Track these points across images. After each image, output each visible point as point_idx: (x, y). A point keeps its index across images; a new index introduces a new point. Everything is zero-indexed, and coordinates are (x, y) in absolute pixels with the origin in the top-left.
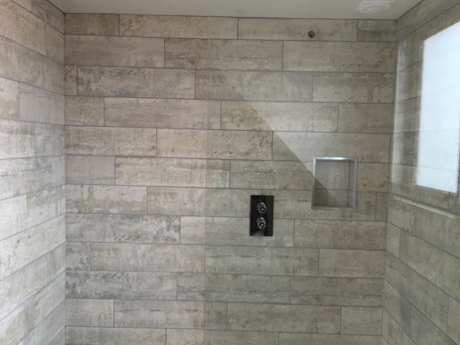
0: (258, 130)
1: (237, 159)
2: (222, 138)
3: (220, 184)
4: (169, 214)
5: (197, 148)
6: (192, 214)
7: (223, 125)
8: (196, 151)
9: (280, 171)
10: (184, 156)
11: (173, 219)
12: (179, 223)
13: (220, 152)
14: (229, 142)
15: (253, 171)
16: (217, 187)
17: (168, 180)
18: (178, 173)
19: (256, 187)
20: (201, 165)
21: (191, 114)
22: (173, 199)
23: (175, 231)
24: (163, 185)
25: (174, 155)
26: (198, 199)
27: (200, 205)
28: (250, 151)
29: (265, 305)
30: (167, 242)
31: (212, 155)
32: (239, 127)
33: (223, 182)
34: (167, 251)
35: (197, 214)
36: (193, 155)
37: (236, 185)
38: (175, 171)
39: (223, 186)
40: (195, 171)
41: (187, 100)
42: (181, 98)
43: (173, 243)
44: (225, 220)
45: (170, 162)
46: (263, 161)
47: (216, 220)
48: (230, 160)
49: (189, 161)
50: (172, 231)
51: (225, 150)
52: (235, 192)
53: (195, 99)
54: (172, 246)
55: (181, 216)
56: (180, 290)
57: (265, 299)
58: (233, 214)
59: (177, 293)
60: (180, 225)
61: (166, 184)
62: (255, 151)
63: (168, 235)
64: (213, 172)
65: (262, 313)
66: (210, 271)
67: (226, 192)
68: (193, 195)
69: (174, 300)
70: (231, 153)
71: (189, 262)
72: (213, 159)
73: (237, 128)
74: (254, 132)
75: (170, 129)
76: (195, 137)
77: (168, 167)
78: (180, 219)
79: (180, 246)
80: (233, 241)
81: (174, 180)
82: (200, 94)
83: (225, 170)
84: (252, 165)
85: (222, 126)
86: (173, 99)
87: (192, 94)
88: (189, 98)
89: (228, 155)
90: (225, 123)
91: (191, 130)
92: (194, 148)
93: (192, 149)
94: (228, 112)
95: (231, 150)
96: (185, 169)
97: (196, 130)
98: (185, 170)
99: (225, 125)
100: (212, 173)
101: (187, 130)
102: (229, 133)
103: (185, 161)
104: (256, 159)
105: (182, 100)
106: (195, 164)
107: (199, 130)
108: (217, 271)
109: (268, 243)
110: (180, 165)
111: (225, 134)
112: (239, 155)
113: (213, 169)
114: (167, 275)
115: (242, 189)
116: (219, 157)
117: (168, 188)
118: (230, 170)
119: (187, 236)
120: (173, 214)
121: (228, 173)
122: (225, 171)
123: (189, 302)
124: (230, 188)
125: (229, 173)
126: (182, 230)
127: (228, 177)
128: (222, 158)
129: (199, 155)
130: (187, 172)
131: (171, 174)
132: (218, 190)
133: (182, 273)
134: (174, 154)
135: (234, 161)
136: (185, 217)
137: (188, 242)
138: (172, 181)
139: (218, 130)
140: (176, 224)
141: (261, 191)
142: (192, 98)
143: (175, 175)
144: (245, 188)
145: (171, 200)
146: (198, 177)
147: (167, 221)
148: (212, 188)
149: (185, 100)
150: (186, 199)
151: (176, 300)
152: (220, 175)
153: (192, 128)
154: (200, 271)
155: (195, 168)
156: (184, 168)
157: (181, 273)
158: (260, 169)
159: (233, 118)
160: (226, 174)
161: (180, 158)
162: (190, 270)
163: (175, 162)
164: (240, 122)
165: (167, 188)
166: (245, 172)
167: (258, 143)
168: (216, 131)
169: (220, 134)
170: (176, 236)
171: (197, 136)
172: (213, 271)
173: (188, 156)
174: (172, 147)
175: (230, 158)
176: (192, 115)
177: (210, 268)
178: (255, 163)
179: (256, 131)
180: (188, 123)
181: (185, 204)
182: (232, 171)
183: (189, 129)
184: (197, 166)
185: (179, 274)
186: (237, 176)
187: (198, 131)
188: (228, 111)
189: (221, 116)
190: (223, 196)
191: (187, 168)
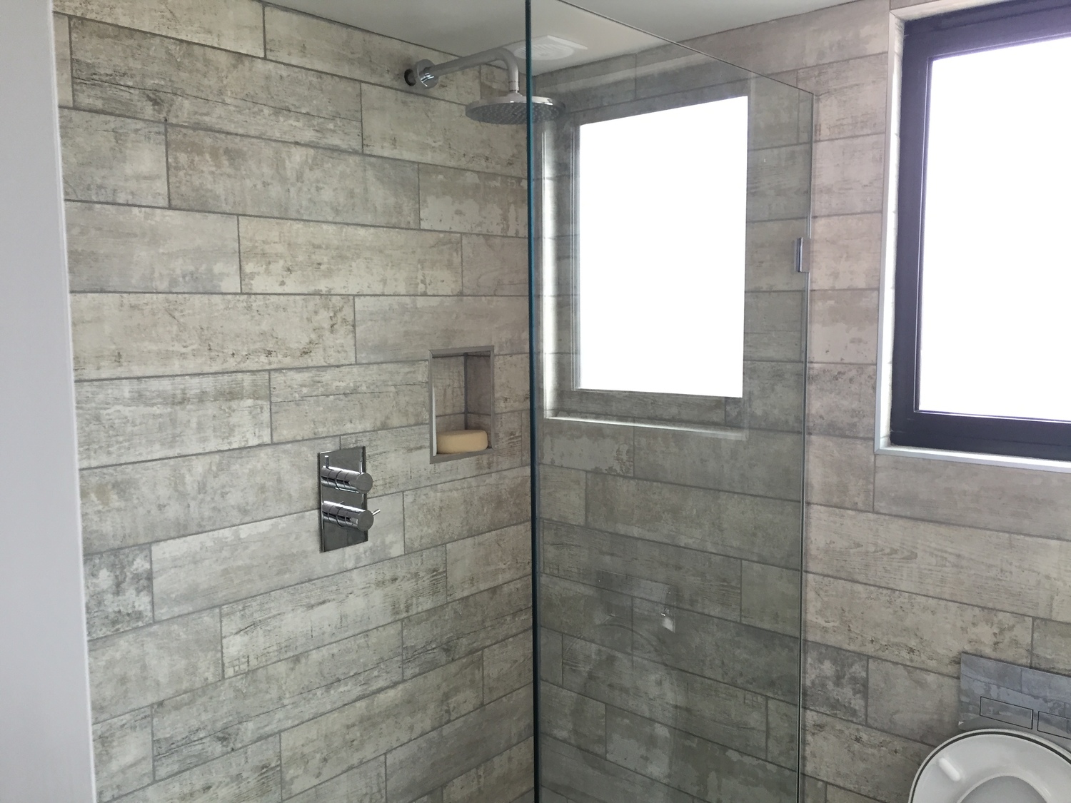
0: (324, 292)
1: (283, 369)
2: (248, 317)
3: (249, 436)
4: (117, 544)
5: (184, 347)
6: (182, 531)
7: (247, 280)
8: (183, 356)
9: (372, 387)
10: (150, 371)
11: (130, 559)
12: (147, 566)
13: (244, 353)
14: (264, 326)
15: (320, 393)
16: (243, 444)
17: (109, 446)
18: (138, 422)
19: (329, 431)
20: (199, 391)
21: (161, 251)
22: (126, 500)
23: (138, 591)
24: (94, 463)
25: (119, 372)
26: (195, 486)
27: (202, 501)
28: (311, 345)
29: (358, 704)
30: (118, 630)
31: (225, 361)
32: (285, 287)
33: (257, 430)
34: (118, 655)
35: (195, 529)
36: (176, 366)
37: (285, 433)
38: (126, 418)
39: (256, 442)
40: (183, 409)
41: (147, 209)
42: (130, 203)
43: (135, 625)
44: (264, 526)
45: (110, 391)
46: (338, 366)
47: (245, 531)
48: (269, 371)
49: (166, 385)
50: (130, 593)
51: (258, 345)
52: (284, 452)
53: (170, 207)
54: (131, 636)
55: (150, 544)
56: (162, 750)
57: (357, 691)
58: (283, 508)
59: (154, 761)
60: (151, 568)
61: (104, 460)
62: (321, 345)
63: (116, 609)
64: (230, 408)
65: (353, 725)
66: (237, 668)
67: (263, 454)
68: (183, 477)
69: (148, 785)
70: (270, 353)
71: (182, 664)
72: (227, 373)
73: (279, 290)
74: (318, 297)
75: (104, 295)
76: (177, 314)
77: (105, 409)
78: (151, 551)
79: (155, 627)
80: (287, 576)
81: (126, 444)
82: (182, 195)
83: (257, 399)
84: (317, 379)
85: (243, 283)
86: (107, 203)
87: (159, 194)
88: (153, 205)
89: (263, 359)
90: (252, 276)
91: (164, 295)
92: (178, 347)
93: (171, 349)
94: (257, 247)
95: (270, 346)
96: (155, 408)
97: (180, 296)
98: (157, 410)
99: (252, 282)
100: (227, 410)
101: (155, 296)
102: (261, 303)
103: (155, 385)
104: (325, 364)
105: (136, 210)
106: (184, 391)
107: (187, 296)
108: (254, 663)
109: (358, 559)
110: (139, 398)
111: (254, 304)
112: (288, 358)
113: (230, 400)
114: (124, 722)
115: (299, 441)
116: (243, 366)
117: (111, 470)
118: (270, 397)
119: (173, 596)
120: (131, 542)
121: (266, 404)
122: (260, 402)
123: (188, 772)
124: (273, 444)
125: (269, 406)
126: (159, 583)
127: (266, 416)
128: (250, 369)
129: (192, 366)
130: (161, 415)
131: (116, 426)
132: (244, 452)
133: (165, 702)
134: (120, 369)
135: (277, 375)
136: (162, 544)
137: (177, 610)
138: (119, 449)
139: (235, 294)
140: (140, 570)
141: (337, 440)
142: (160, 205)
143: (129, 428)
144: (306, 437)
145: (122, 504)
146: (194, 425)
147: (112, 567)
148: (229, 450)
149: (143, 209)
150: (163, 492)
151: (155, 782)
152: (246, 413)
153: (167, 290)
154: (211, 679)
155: (184, 401)
156: (153, 405)
157: (161, 704)
158: (334, 388)
159: (270, 263)
160: (262, 408)
161: (138, 378)
162: (185, 685)
163: (126, 389)
164: (286, 273)
165: (105, 470)
166: (303, 398)
167: (326, 325)
168: (229, 297)
169: (241, 305)
170: (142, 603)
171: (182, 311)
172: (244, 667)
173: (160, 371)
174: (113, 347)
175: (268, 367)
176: (163, 254)
177: (237, 662)
178: (323, 373)
179: (321, 295)
180: (156, 275)
181: (161, 507)
182: (274, 399)
183: (160, 293)
184: (188, 396)
185: (156, 706)
186: (285, 411)
187: (185, 298)
188: (256, 244)
189: (241, 257)
190: (259, 466)
191: (161, 404)
